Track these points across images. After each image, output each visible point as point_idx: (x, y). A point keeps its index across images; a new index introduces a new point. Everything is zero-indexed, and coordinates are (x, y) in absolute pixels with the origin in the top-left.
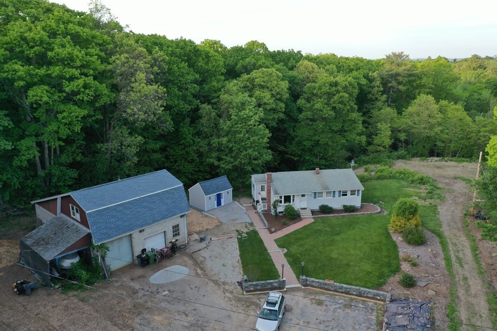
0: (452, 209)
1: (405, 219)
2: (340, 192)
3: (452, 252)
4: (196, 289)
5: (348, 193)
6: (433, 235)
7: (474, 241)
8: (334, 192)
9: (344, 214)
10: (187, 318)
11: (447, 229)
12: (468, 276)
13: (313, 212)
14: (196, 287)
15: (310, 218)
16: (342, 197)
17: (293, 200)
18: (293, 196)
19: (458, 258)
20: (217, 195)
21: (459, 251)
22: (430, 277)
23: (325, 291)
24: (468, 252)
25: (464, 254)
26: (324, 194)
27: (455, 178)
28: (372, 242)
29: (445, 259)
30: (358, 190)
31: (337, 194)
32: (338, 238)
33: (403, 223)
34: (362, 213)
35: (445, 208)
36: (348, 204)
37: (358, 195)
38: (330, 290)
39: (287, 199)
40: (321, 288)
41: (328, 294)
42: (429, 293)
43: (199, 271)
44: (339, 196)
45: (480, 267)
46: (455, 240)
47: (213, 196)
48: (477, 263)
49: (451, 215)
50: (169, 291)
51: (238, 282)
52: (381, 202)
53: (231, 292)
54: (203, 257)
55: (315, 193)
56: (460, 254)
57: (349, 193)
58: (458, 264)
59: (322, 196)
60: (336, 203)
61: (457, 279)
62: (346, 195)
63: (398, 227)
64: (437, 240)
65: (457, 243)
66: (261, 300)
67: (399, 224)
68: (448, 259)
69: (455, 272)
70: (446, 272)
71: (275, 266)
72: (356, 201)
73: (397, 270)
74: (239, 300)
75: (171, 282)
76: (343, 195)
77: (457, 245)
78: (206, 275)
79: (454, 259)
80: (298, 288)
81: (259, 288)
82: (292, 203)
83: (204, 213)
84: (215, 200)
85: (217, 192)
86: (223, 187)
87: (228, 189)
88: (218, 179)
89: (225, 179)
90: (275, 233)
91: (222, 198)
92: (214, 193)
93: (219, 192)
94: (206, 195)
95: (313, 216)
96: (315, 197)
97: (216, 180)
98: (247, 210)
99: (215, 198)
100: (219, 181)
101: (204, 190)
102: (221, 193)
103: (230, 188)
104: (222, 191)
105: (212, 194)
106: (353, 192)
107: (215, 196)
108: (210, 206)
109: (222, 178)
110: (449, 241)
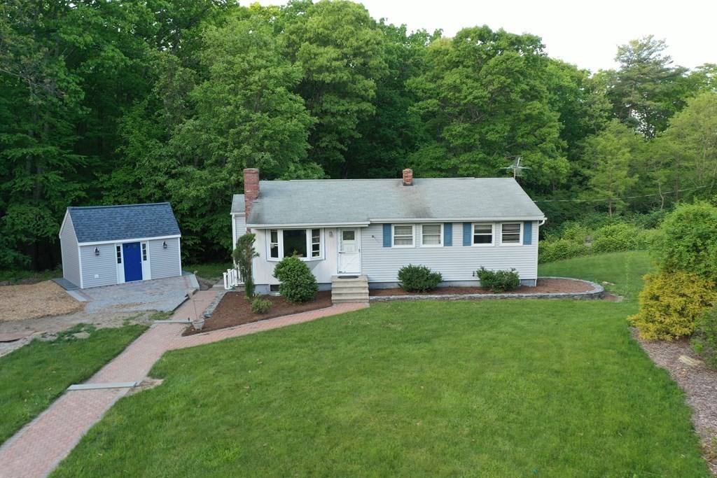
1: (702, 282)
2: (467, 224)
5: (493, 234)
8: (448, 225)
13: (374, 289)
15: (361, 301)
16: (473, 245)
17: (316, 247)
18: (315, 231)
20: (125, 245)
26: (417, 233)
28: (556, 367)
30: (528, 223)
31: (458, 232)
33: (696, 297)
34: (539, 294)
36: (494, 267)
37: (528, 241)
44: (466, 242)
47: (111, 248)
55: (387, 226)
57: (497, 233)
59: (409, 240)
60: (456, 264)
62: (489, 239)
63: (675, 317)
67: (677, 302)
72: (520, 261)
76: (478, 240)
82: (309, 258)
83: (71, 293)
84: (119, 261)
85: (125, 238)
86: (149, 229)
87: (168, 234)
88: (140, 207)
89: (165, 209)
90: (201, 334)
91: (145, 259)
92: (112, 239)
93: (131, 237)
94: (79, 241)
95: (372, 298)
96: (387, 244)
97: (132, 208)
98: (201, 290)
99: (119, 255)
100: (141, 211)
101: (80, 227)
102: (138, 243)
103: (174, 234)
104: (141, 236)
105: (108, 239)
106: (510, 235)
107: (118, 248)
108: (97, 276)
109: (155, 207)
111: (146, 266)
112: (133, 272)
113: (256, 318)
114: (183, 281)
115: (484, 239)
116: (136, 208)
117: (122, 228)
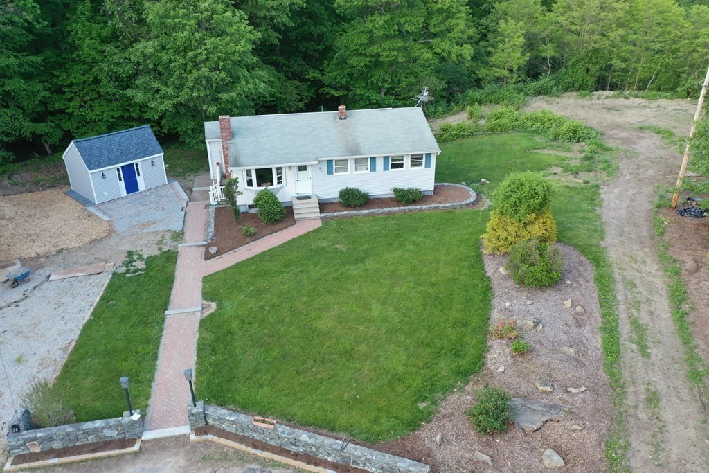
0: (631, 192)
1: (516, 224)
2: (386, 158)
3: (622, 307)
5: (404, 162)
6: (583, 258)
7: (677, 273)
8: (373, 159)
9: (392, 209)
11: (616, 241)
12: (661, 388)
13: (324, 205)
15: (314, 218)
16: (391, 170)
17: (279, 178)
18: (279, 169)
19: (636, 326)
20: (122, 167)
21: (640, 302)
22: (559, 394)
23: (250, 450)
24: (662, 305)
25: (652, 313)
26: (351, 165)
27: (642, 129)
28: (433, 280)
29: (603, 329)
30: (428, 155)
31: (380, 164)
32: (355, 270)
33: (514, 233)
34: (433, 205)
35: (616, 191)
36: (404, 185)
37: (428, 165)
38: (264, 447)
39: (264, 176)
40: (242, 440)
41: (258, 460)
42: (546, 463)
44: (386, 168)
45: (691, 358)
46: (631, 272)
47: (113, 171)
48: (686, 342)
49: (629, 207)
52: (483, 180)
55: (329, 162)
56: (643, 313)
57: (407, 162)
58: (634, 347)
59: (346, 170)
60: (379, 183)
61: (630, 402)
62: (401, 166)
63: (502, 242)
64: (591, 271)
65: (636, 282)
67: (504, 234)
68: (610, 330)
69: (626, 376)
70: (604, 377)
72: (422, 179)
73: (475, 367)
76: (394, 166)
77: (634, 286)
79: (625, 329)
80: (177, 438)
81: (56, 445)
82: (275, 185)
83: (90, 209)
84: (120, 180)
85: (122, 162)
86: (139, 151)
87: (154, 154)
88: (127, 133)
89: (146, 133)
90: (217, 258)
91: (139, 174)
92: (113, 164)
93: (127, 160)
94: (90, 170)
95: (323, 215)
96: (330, 172)
97: (121, 134)
98: (190, 201)
99: (119, 175)
100: (128, 136)
101: (86, 157)
102: (133, 164)
103: (158, 153)
104: (134, 159)
105: (110, 165)
106: (416, 160)
107: (118, 170)
108: (106, 193)
109: (139, 130)
110: (617, 276)
111: (140, 180)
112: (132, 186)
113: (248, 240)
114: (172, 191)
115: (398, 165)
116: (124, 134)
117: (118, 154)
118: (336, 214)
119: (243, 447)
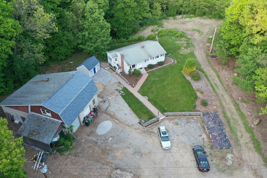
0: (200, 52)
2: (156, 56)
3: (211, 81)
4: (122, 132)
6: (201, 72)
7: (217, 72)
9: (159, 67)
10: (130, 149)
11: (204, 66)
12: (223, 94)
13: (145, 68)
14: (122, 131)
15: (145, 73)
17: (136, 65)
19: (214, 83)
21: (214, 79)
22: (211, 98)
23: (176, 117)
24: (217, 79)
25: (216, 81)
27: (193, 30)
28: (179, 83)
29: (211, 86)
30: (164, 54)
33: (190, 71)
34: (167, 64)
35: (197, 52)
36: (159, 61)
38: (178, 116)
40: (174, 116)
42: (214, 108)
43: (116, 121)
44: (156, 58)
45: (225, 88)
46: (209, 73)
48: (223, 85)
49: (201, 56)
50: (111, 137)
51: (138, 123)
52: (170, 54)
53: (139, 129)
54: (112, 112)
55: (145, 60)
58: (216, 88)
59: (148, 61)
60: (154, 62)
61: (220, 97)
64: (203, 75)
66: (153, 129)
68: (212, 86)
69: (218, 93)
70: (215, 94)
71: (148, 109)
73: (196, 97)
74: (144, 132)
75: (108, 132)
77: (211, 76)
78: (121, 122)
79: (214, 85)
80: (164, 118)
81: (149, 124)
82: (136, 67)
87: (98, 63)
94: (89, 71)
95: (147, 72)
98: (111, 73)
99: (93, 70)
102: (95, 67)
106: (161, 55)
108: (92, 75)
109: (93, 58)
110: (208, 75)
111: (96, 70)
112: (95, 72)
113: (137, 81)
114: (104, 71)
115: (158, 57)
116: (91, 60)
118: (149, 71)
119: (174, 117)
